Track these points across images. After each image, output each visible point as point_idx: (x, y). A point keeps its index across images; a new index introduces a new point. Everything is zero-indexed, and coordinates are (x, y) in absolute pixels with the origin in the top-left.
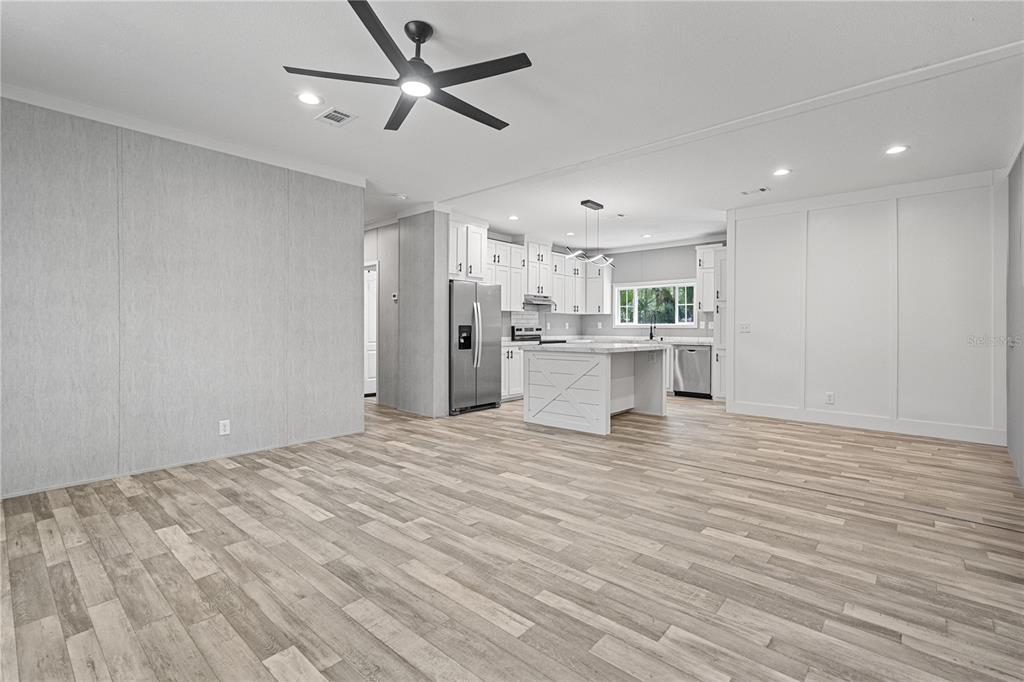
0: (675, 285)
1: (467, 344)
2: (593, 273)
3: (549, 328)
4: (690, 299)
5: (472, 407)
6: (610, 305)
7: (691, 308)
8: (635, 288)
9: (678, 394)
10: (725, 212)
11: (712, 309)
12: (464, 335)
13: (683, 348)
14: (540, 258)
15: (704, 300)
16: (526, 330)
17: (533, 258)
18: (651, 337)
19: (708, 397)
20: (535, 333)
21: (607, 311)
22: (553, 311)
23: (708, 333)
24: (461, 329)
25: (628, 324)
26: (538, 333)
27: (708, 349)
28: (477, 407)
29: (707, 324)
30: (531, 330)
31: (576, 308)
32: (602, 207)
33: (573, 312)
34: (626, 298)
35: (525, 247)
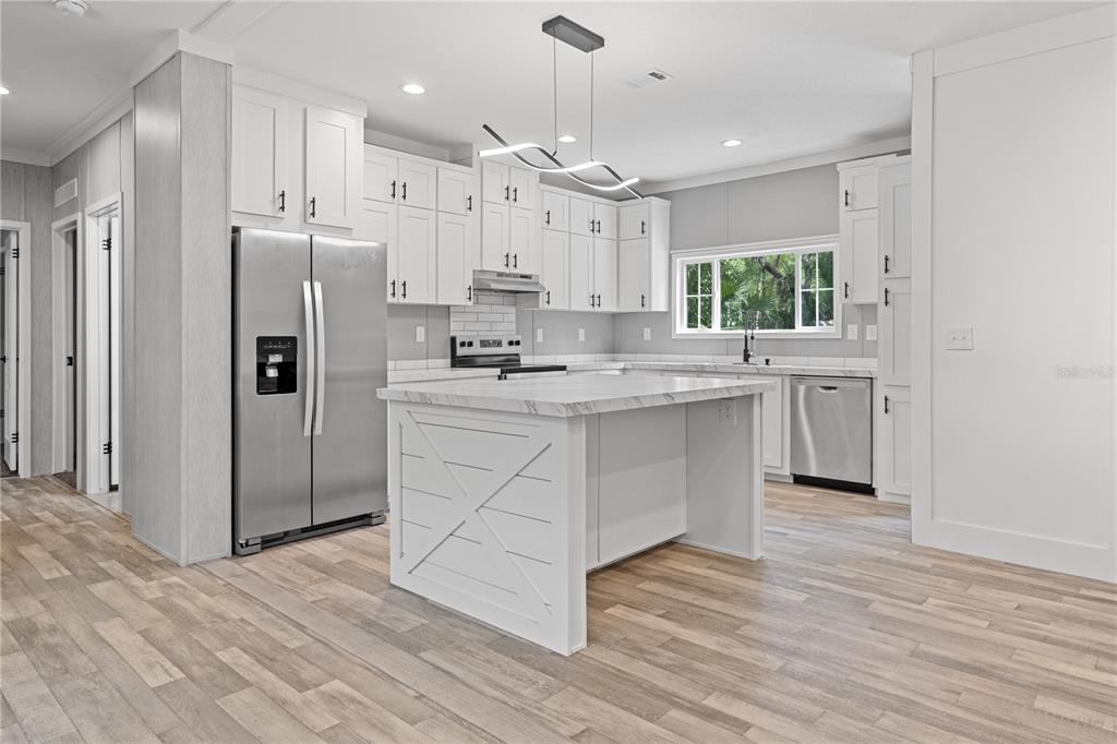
0: (795, 250)
1: (287, 380)
2: (631, 229)
3: (540, 339)
4: (827, 278)
5: (304, 530)
6: (666, 294)
7: (828, 299)
8: (715, 259)
9: (801, 480)
10: (907, 61)
11: (875, 297)
12: (276, 359)
13: (813, 382)
14: (511, 194)
15: (857, 279)
16: (484, 344)
17: (494, 193)
18: (746, 357)
19: (867, 490)
20: (505, 349)
21: (659, 304)
22: (543, 305)
23: (865, 349)
24: (265, 345)
25: (701, 329)
26: (514, 349)
27: (864, 385)
28: (314, 528)
29: (862, 332)
30: (499, 344)
31: (595, 300)
32: (599, 41)
33: (591, 309)
34: (697, 279)
35: (476, 169)
